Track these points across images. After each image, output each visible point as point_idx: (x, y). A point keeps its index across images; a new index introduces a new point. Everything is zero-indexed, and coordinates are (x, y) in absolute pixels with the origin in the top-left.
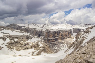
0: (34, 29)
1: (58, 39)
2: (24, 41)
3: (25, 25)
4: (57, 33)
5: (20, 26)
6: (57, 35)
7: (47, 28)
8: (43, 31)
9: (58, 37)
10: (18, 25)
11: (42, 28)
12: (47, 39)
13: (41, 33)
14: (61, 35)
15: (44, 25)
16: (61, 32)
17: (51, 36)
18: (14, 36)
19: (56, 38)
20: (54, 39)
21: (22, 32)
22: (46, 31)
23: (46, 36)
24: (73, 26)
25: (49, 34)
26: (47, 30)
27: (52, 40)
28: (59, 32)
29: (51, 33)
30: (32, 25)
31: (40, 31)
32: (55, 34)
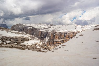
0: (40, 29)
1: (64, 41)
2: (18, 43)
3: (31, 26)
4: (63, 35)
5: (26, 26)
6: (63, 36)
7: (54, 29)
8: (49, 32)
9: (64, 38)
10: (24, 25)
11: (48, 29)
12: (52, 40)
13: (47, 34)
14: (68, 36)
15: (51, 26)
16: (68, 33)
17: (57, 37)
18: (7, 37)
19: (62, 39)
20: (60, 41)
21: (19, 33)
22: (52, 32)
23: (51, 38)
24: (82, 27)
25: (55, 36)
26: (53, 30)
27: (58, 42)
28: (66, 34)
29: (57, 34)
30: (39, 25)
31: (46, 31)
32: (62, 35)
